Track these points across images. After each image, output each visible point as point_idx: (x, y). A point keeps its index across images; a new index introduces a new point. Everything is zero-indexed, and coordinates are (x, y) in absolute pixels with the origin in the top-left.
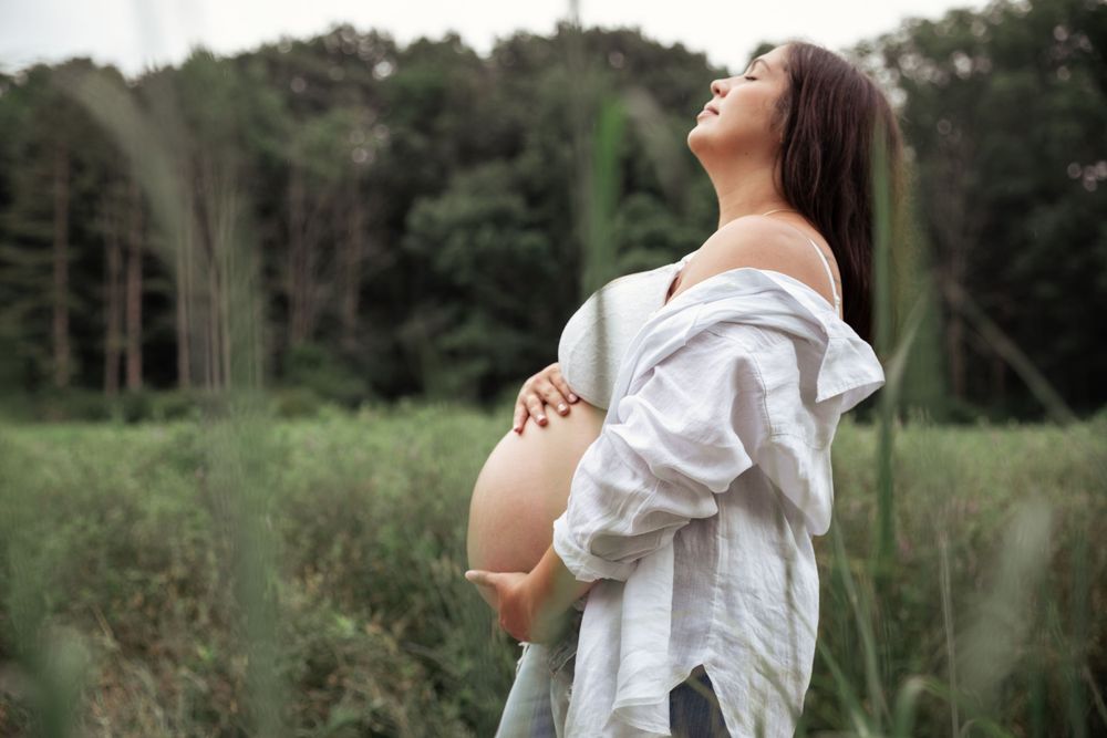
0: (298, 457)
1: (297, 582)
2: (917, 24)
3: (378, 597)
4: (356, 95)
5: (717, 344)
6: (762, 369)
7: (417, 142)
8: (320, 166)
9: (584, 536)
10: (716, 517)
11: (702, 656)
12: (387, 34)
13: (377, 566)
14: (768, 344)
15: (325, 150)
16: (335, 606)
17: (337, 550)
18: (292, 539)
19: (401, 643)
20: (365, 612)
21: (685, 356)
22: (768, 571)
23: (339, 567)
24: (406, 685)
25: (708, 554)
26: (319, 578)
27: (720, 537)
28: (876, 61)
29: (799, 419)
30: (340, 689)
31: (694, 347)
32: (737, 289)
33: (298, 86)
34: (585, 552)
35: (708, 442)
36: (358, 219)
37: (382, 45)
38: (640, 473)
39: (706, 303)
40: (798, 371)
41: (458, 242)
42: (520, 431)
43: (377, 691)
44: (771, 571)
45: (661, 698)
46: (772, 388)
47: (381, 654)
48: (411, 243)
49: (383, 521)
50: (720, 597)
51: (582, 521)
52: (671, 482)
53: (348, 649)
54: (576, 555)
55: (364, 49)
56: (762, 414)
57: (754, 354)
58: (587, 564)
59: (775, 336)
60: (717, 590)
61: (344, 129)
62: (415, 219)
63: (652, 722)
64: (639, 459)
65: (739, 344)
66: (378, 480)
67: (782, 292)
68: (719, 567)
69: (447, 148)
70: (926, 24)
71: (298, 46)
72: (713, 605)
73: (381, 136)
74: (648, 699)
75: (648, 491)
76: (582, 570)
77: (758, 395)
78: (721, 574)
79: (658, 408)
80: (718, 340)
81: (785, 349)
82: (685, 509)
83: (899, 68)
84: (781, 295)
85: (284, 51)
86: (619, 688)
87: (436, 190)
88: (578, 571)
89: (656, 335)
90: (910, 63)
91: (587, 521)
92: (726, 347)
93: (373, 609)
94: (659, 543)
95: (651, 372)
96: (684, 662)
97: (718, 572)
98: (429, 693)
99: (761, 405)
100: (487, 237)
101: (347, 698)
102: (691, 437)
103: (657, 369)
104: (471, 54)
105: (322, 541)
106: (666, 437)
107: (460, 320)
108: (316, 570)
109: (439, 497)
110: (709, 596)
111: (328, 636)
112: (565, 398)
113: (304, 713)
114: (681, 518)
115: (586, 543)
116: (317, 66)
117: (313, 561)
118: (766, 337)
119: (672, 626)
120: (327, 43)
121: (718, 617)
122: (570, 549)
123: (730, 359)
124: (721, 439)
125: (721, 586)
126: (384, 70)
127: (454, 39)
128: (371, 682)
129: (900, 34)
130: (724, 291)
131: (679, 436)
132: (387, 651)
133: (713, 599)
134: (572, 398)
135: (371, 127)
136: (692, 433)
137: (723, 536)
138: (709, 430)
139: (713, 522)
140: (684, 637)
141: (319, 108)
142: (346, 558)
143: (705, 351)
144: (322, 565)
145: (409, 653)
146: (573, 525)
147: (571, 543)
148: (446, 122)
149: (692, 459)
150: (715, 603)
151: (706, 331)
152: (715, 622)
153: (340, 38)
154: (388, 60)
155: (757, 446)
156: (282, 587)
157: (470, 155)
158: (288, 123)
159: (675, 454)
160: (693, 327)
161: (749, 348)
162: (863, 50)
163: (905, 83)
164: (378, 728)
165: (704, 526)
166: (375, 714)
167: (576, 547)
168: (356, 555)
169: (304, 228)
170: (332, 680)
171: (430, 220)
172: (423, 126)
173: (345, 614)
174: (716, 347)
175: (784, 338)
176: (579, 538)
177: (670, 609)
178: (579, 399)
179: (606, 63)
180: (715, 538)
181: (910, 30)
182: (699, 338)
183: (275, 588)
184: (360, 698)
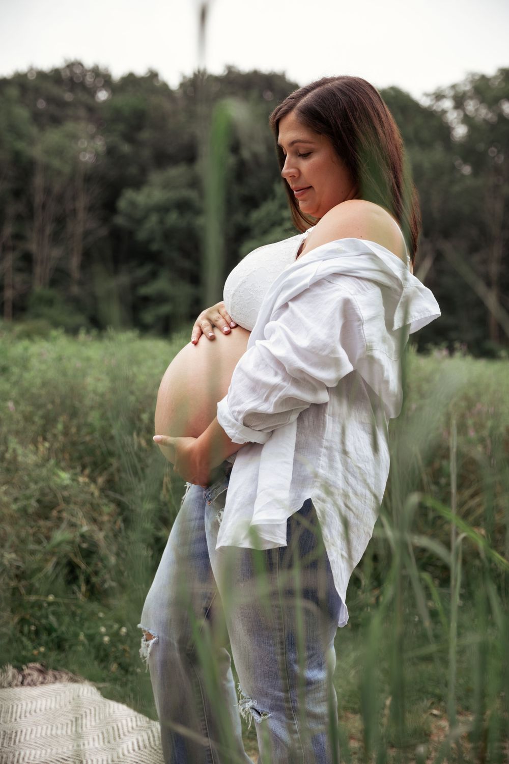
0: (34, 362)
1: (31, 447)
2: (477, 78)
3: (87, 460)
4: (82, 112)
5: (328, 288)
6: (361, 306)
7: (126, 148)
8: (56, 163)
9: (239, 412)
10: (326, 404)
11: (310, 493)
12: (107, 70)
13: (88, 438)
14: (364, 290)
15: (59, 152)
16: (57, 464)
17: (60, 427)
18: (28, 419)
19: (102, 490)
20: (79, 469)
21: (309, 294)
22: (357, 441)
23: (61, 438)
24: (105, 518)
25: (319, 427)
26: (47, 445)
27: (327, 416)
28: (447, 104)
29: (384, 340)
30: (60, 519)
31: (314, 289)
32: (345, 252)
33: (41, 104)
34: (240, 423)
35: (325, 353)
36: (82, 202)
37: (102, 77)
38: (279, 372)
39: (323, 260)
40: (384, 308)
41: (153, 220)
42: (196, 343)
43: (84, 522)
44: (359, 441)
45: (282, 520)
46: (367, 319)
47: (88, 497)
48: (120, 220)
49: (92, 408)
50: (325, 455)
51: (239, 403)
52: (299, 379)
53: (66, 494)
54: (233, 426)
55: (89, 79)
56: (361, 336)
57: (355, 296)
58: (240, 432)
59: (369, 285)
60: (324, 451)
61: (74, 137)
62: (122, 204)
63: (276, 536)
64: (279, 363)
65: (345, 289)
66: (89, 380)
67: (375, 255)
68: (325, 435)
69: (146, 154)
70: (483, 78)
71: (42, 75)
72: (320, 460)
73: (100, 144)
74: (274, 520)
75: (285, 384)
76: (237, 435)
77: (358, 323)
78: (326, 440)
79: (292, 330)
80: (330, 285)
81: (375, 293)
82: (309, 397)
83: (464, 110)
84: (373, 257)
85: (32, 77)
86: (255, 512)
87: (138, 183)
88: (234, 436)
89: (289, 281)
90: (471, 106)
91: (243, 403)
92: (336, 290)
93: (84, 467)
94: (289, 420)
95: (285, 306)
96: (299, 497)
97: (325, 438)
98: (120, 523)
99: (360, 330)
100: (173, 218)
101: (64, 525)
102: (314, 350)
103: (290, 304)
104: (165, 86)
105: (49, 421)
106: (297, 349)
107: (154, 275)
108: (45, 439)
109: (132, 393)
110: (318, 454)
111: (52, 484)
112: (228, 324)
113: (34, 534)
114: (304, 403)
115: (241, 417)
116: (55, 90)
117: (43, 433)
118: (362, 285)
119: (293, 474)
120: (63, 74)
121: (322, 467)
122: (229, 421)
123: (339, 299)
124: (334, 351)
125: (326, 448)
126: (103, 95)
127: (153, 75)
128: (80, 514)
129: (465, 85)
130: (335, 253)
131: (306, 349)
132: (92, 494)
133: (320, 456)
134: (233, 325)
135: (93, 137)
136: (314, 348)
137: (329, 415)
138: (325, 346)
139: (324, 406)
140: (299, 480)
141: (56, 121)
142: (66, 433)
143: (322, 292)
144: (49, 436)
145: (107, 496)
146: (232, 406)
147: (230, 417)
148: (145, 135)
149: (315, 365)
150: (321, 458)
151: (324, 279)
152: (321, 471)
153: (71, 71)
154: (106, 90)
155: (357, 357)
156: (20, 450)
157: (162, 159)
158: (34, 131)
159: (303, 361)
160: (315, 276)
161: (352, 292)
162: (439, 96)
163: (467, 120)
164: (84, 546)
165: (319, 408)
166: (83, 536)
167: (233, 420)
168: (73, 430)
169: (44, 206)
170: (54, 513)
171: (133, 204)
172: (129, 138)
173: (63, 469)
174: (329, 290)
175: (375, 286)
176: (236, 414)
177: (292, 463)
178: (237, 326)
179: (261, 97)
180: (324, 416)
181: (472, 82)
182: (318, 283)
183: (14, 450)
184: (73, 525)
